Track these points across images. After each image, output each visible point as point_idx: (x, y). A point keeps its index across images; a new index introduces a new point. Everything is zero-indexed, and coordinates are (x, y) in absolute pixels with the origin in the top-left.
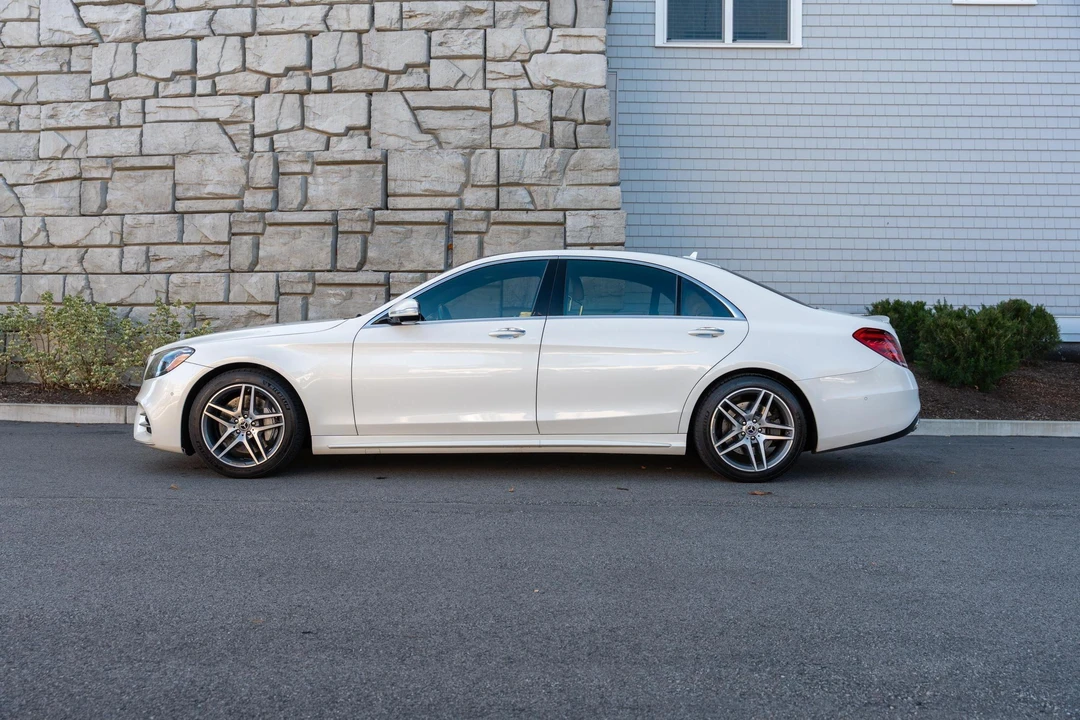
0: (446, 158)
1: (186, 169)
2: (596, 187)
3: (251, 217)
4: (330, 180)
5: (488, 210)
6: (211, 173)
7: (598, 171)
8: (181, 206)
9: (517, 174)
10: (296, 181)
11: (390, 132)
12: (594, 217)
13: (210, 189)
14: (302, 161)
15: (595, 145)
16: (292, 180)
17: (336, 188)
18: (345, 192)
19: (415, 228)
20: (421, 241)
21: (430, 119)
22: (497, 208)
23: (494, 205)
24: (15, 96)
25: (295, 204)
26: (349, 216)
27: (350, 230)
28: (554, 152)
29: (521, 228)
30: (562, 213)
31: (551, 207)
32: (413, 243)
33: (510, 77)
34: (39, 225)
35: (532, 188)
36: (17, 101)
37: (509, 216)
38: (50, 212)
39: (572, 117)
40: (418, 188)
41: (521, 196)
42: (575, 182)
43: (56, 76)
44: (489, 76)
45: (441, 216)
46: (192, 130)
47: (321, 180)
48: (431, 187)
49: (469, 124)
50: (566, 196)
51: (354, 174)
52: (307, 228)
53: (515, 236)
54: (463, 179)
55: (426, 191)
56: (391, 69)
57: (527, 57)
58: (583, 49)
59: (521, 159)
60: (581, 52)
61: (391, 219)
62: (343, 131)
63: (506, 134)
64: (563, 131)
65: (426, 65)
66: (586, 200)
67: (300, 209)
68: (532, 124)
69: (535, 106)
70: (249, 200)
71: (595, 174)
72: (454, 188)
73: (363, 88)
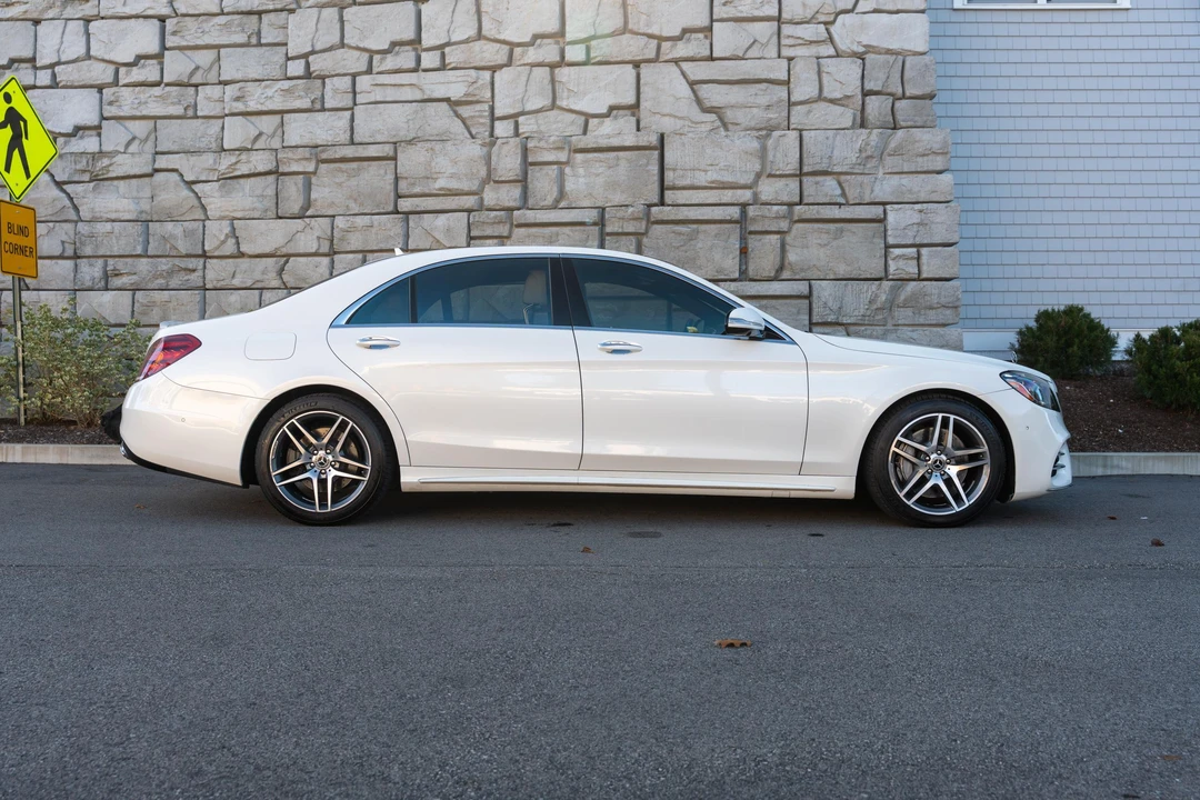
0: (738, 142)
1: (411, 160)
2: (923, 176)
3: (496, 217)
4: (593, 170)
5: (791, 205)
6: (442, 163)
7: (924, 155)
8: (405, 205)
9: (825, 160)
10: (550, 172)
11: (666, 111)
12: (921, 211)
13: (441, 183)
14: (558, 148)
15: (918, 124)
16: (544, 172)
17: (601, 180)
18: (612, 185)
19: (703, 227)
20: (709, 243)
21: (714, 95)
22: (800, 203)
23: (797, 199)
24: (192, 74)
25: (549, 201)
26: (621, 213)
27: (620, 230)
28: (870, 133)
29: (832, 226)
30: (881, 208)
31: (867, 200)
32: (700, 245)
33: (811, 42)
34: (227, 230)
35: (843, 178)
36: (193, 81)
37: (818, 212)
38: (239, 215)
39: (889, 90)
40: (702, 179)
41: (830, 186)
42: (895, 170)
43: (243, 49)
44: (784, 42)
45: (735, 212)
46: (416, 112)
47: (581, 171)
48: (719, 178)
49: (764, 100)
50: (885, 188)
51: (623, 163)
52: (567, 230)
53: (824, 236)
54: (758, 167)
55: (713, 182)
56: (665, 34)
57: (832, 19)
58: (900, 7)
59: (830, 142)
60: (897, 12)
61: (672, 217)
62: (605, 111)
63: (809, 112)
64: (880, 107)
65: (708, 30)
66: (910, 191)
67: (554, 207)
68: (840, 99)
69: (843, 78)
70: (490, 197)
71: (920, 159)
72: (748, 179)
73: (629, 58)
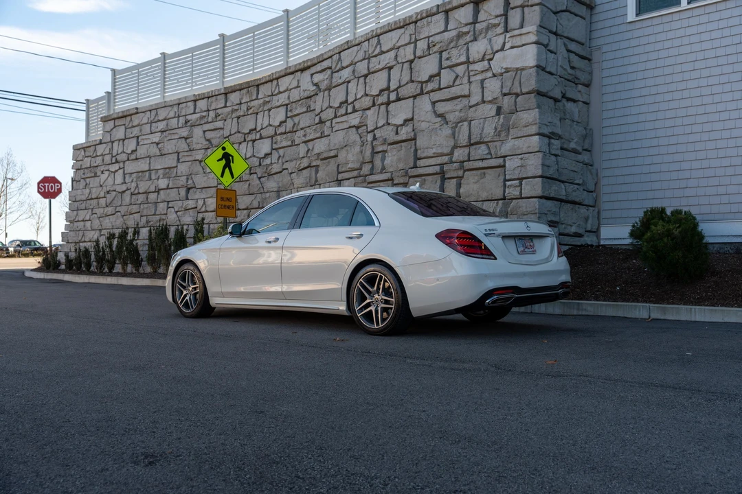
0: (444, 131)
1: (342, 155)
2: (524, 138)
3: (361, 180)
4: (393, 154)
5: (463, 162)
6: (351, 157)
7: (526, 126)
8: (340, 177)
9: (479, 136)
10: (380, 156)
11: (422, 119)
12: (522, 159)
13: (349, 166)
14: (382, 144)
15: (526, 108)
17: (395, 158)
18: (399, 160)
19: (427, 178)
20: (430, 186)
21: (441, 108)
22: (469, 160)
23: (466, 158)
24: (293, 127)
25: (379, 170)
26: (397, 174)
27: (398, 183)
28: (499, 118)
29: (479, 172)
30: (502, 159)
31: (497, 155)
33: (482, 72)
35: (489, 144)
36: (294, 130)
37: (473, 165)
38: (300, 186)
39: (513, 92)
40: (430, 153)
41: (482, 150)
42: (515, 136)
43: (305, 114)
44: (471, 73)
45: (437, 169)
46: (346, 134)
47: (390, 154)
48: (436, 151)
49: (459, 107)
50: (506, 148)
51: (403, 148)
52: (382, 183)
53: (476, 178)
54: (452, 144)
55: (434, 154)
56: (423, 80)
57: (491, 56)
58: (524, 43)
59: (481, 125)
60: (524, 45)
61: (415, 174)
62: (402, 123)
63: (476, 110)
64: (508, 102)
65: (439, 74)
66: (519, 148)
67: (381, 173)
68: (492, 100)
69: (493, 87)
70: (363, 170)
71: (525, 129)
72: (446, 150)
73: (411, 95)
